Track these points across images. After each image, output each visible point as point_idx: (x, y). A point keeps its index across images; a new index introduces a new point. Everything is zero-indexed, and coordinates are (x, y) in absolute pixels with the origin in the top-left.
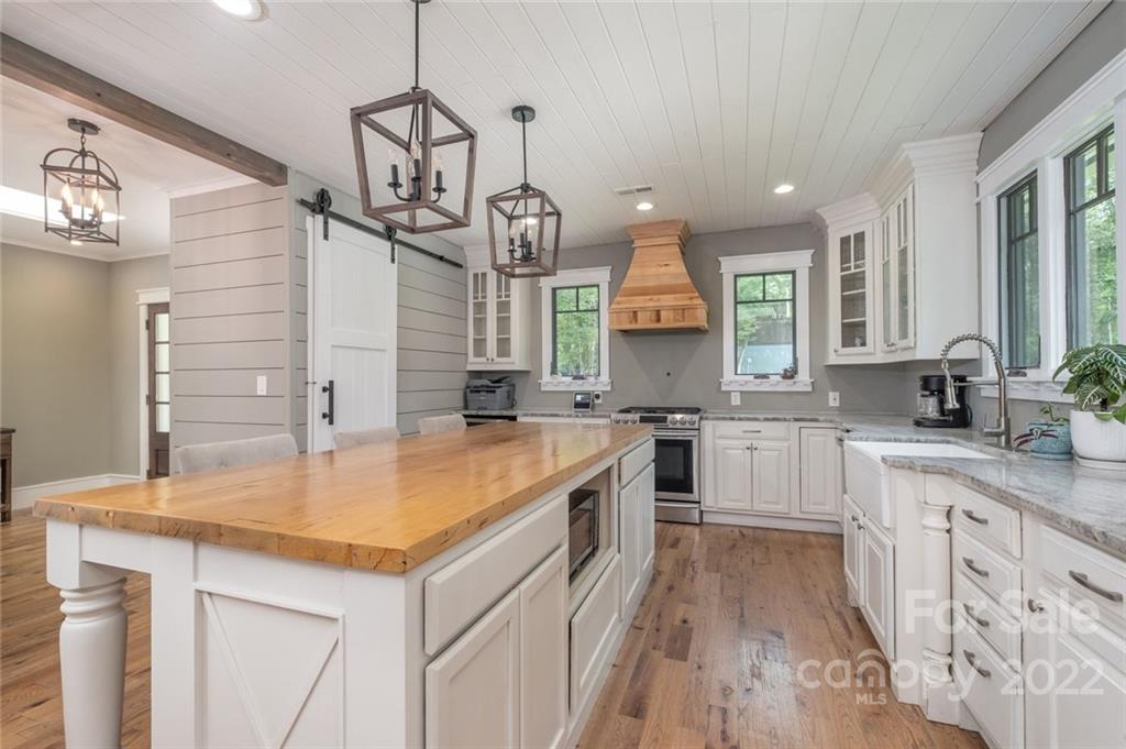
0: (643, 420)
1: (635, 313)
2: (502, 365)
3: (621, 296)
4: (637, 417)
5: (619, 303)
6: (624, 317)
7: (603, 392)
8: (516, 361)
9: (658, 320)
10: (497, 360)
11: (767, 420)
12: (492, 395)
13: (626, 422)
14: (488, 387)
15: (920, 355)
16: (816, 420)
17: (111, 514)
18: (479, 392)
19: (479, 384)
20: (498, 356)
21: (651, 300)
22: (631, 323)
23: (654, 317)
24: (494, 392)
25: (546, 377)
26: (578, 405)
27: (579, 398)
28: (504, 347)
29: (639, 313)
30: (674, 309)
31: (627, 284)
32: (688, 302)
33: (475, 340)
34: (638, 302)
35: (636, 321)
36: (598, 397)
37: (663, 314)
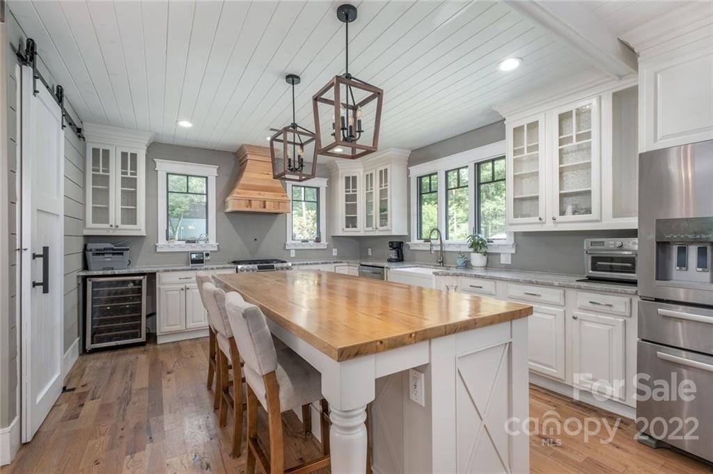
0: (260, 268)
1: (250, 201)
2: (127, 230)
3: (240, 189)
4: (256, 266)
5: (238, 193)
6: (243, 203)
7: (211, 251)
8: (140, 228)
9: (265, 207)
10: (121, 226)
11: (322, 263)
12: (121, 256)
13: (247, 270)
14: (113, 249)
15: (394, 233)
16: (342, 262)
17: (413, 335)
18: (103, 254)
19: (102, 248)
20: (123, 223)
21: (260, 194)
22: (247, 207)
23: (262, 205)
24: (122, 254)
25: (162, 241)
26: (194, 261)
27: (194, 256)
28: (130, 215)
29: (253, 202)
30: (273, 201)
31: (243, 181)
32: (281, 198)
33: (94, 208)
34: (253, 194)
35: (251, 206)
36: (207, 255)
37: (267, 203)
